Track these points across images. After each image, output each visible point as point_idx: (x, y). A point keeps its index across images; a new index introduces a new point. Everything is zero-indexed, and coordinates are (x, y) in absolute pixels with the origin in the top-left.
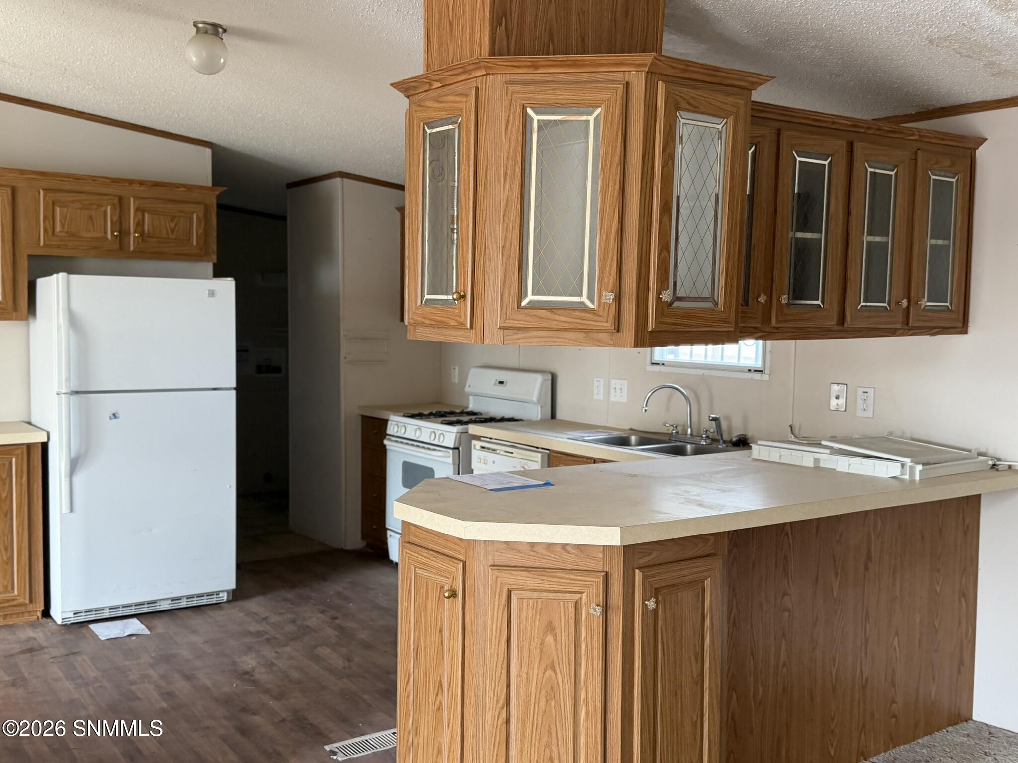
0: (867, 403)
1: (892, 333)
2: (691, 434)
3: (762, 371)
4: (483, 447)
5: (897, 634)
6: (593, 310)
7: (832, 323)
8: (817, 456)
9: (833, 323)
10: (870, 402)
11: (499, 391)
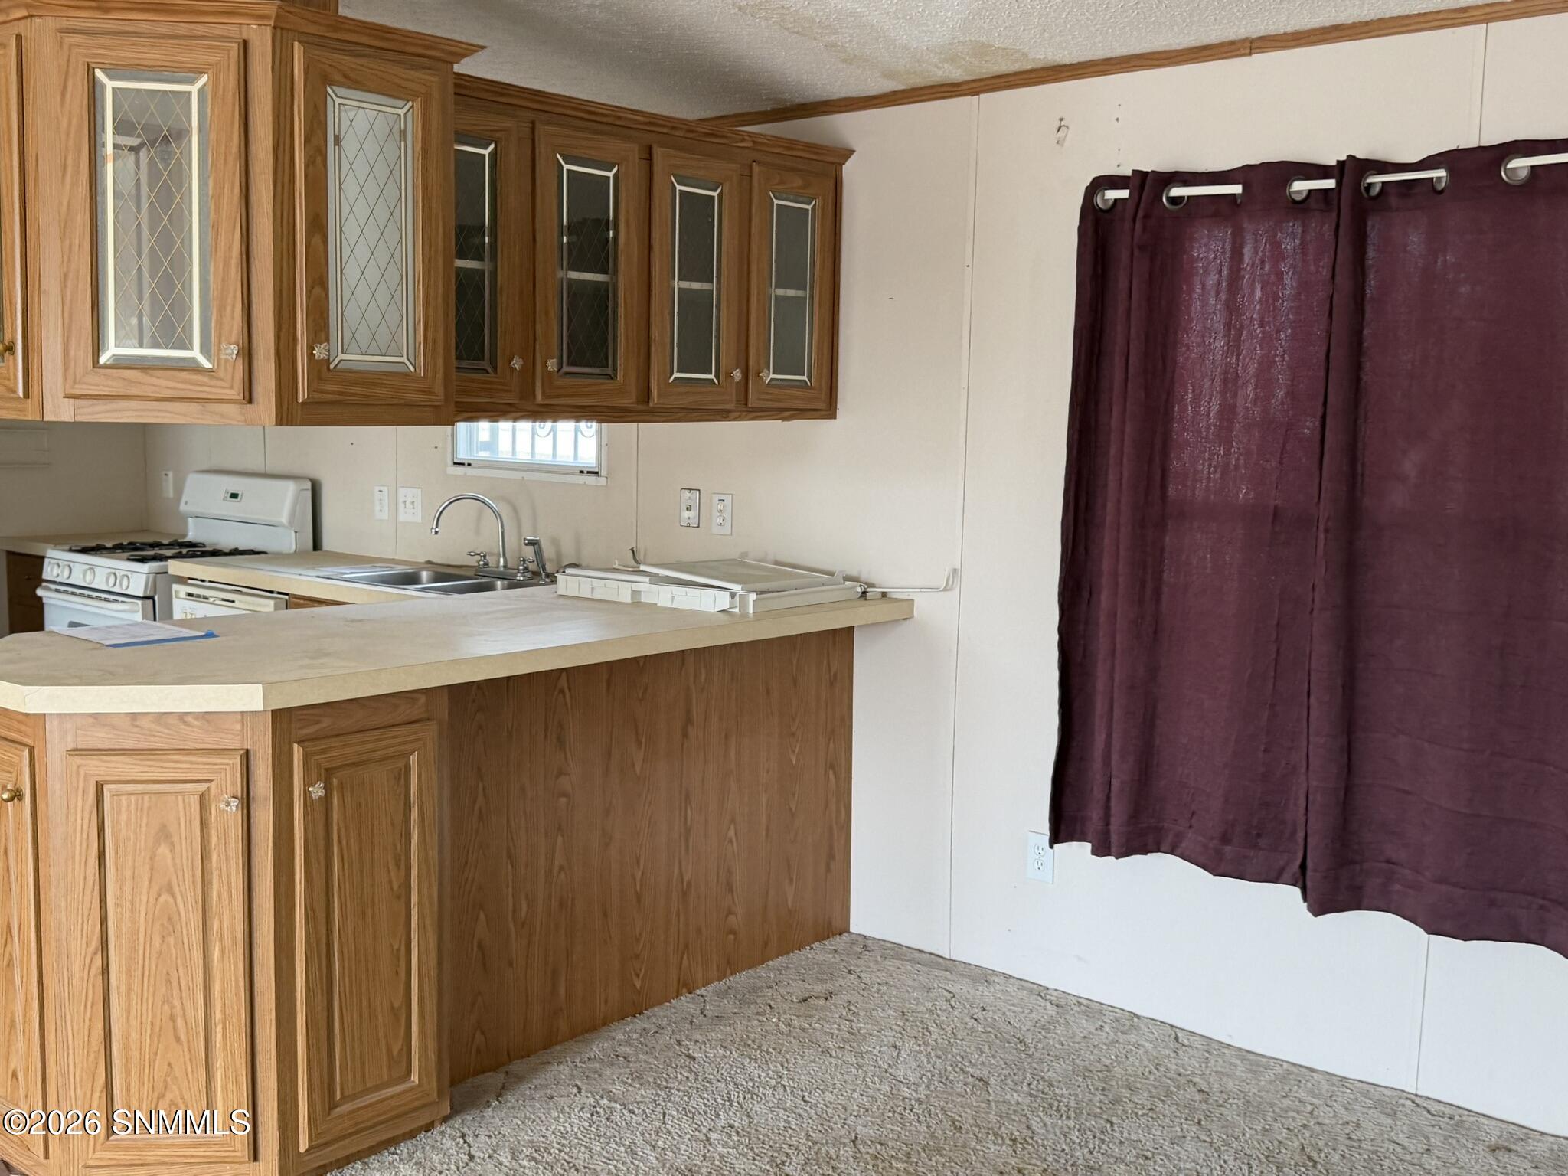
0: (724, 514)
1: (724, 415)
2: (505, 567)
3: (597, 473)
4: (190, 595)
5: (733, 820)
6: (211, 371)
7: (629, 401)
8: (636, 587)
9: (631, 401)
10: (727, 514)
11: (232, 509)
